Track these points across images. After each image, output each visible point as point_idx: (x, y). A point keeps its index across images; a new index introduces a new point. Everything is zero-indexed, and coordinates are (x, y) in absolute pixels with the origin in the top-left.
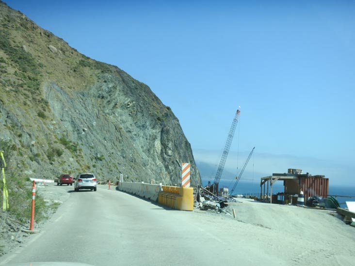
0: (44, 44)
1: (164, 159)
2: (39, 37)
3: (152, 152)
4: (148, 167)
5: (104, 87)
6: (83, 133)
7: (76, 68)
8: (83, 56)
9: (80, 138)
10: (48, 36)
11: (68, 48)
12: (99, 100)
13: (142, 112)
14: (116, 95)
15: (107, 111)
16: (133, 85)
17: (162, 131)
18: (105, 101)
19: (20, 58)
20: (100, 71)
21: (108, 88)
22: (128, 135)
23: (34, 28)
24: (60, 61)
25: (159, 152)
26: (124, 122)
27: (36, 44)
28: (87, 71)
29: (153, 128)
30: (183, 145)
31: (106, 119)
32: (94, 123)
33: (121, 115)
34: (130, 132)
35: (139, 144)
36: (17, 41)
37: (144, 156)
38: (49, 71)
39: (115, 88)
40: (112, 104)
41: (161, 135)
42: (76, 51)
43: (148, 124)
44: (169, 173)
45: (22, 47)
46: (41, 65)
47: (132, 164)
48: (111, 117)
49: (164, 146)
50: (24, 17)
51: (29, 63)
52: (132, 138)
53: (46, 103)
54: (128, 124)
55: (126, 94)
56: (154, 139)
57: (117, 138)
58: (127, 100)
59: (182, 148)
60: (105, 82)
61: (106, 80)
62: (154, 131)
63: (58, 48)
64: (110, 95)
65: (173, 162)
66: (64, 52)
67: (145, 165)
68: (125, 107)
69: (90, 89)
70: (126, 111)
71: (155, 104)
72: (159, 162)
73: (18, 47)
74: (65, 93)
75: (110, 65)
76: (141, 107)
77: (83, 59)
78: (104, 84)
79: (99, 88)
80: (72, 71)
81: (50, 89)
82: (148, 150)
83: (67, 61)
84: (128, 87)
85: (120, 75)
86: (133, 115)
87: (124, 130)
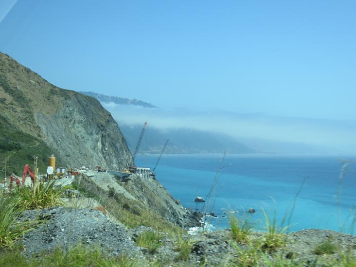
0: (26, 79)
1: (103, 153)
2: (22, 73)
3: (96, 149)
4: (94, 158)
5: (67, 111)
6: (59, 142)
7: (48, 97)
8: (52, 85)
9: (58, 145)
10: (28, 72)
11: (42, 80)
12: (65, 119)
13: (90, 125)
14: (75, 115)
15: (70, 126)
16: (85, 103)
17: (102, 136)
18: (69, 120)
19: (18, 98)
20: (64, 98)
21: (70, 111)
22: (82, 140)
23: (18, 66)
24: (38, 92)
25: (100, 149)
26: (80, 132)
27: (22, 81)
28: (56, 98)
29: (97, 134)
31: (69, 132)
32: (64, 135)
33: (78, 128)
34: (83, 138)
35: (89, 145)
36: (12, 83)
37: (92, 152)
38: (35, 104)
39: (73, 110)
40: (73, 122)
41: (102, 138)
42: (46, 81)
43: (94, 132)
44: (106, 160)
45: (16, 88)
46: (30, 100)
47: (85, 157)
48: (72, 129)
49: (103, 145)
50: (10, 59)
51: (24, 100)
52: (84, 142)
53: (40, 128)
54: (82, 133)
55: (80, 114)
56: (97, 141)
57: (76, 143)
58: (82, 118)
60: (68, 107)
61: (68, 105)
62: (98, 136)
63: (35, 81)
64: (71, 116)
65: (108, 154)
66: (39, 84)
67: (92, 157)
68: (80, 122)
69: (59, 113)
70: (81, 124)
71: (100, 113)
72: (100, 155)
74: (46, 118)
75: (69, 91)
76: (90, 122)
77: (52, 88)
78: (67, 108)
79: (64, 111)
80: (46, 100)
81: (38, 117)
82: (94, 148)
83: (42, 92)
84: (82, 106)
85: (76, 97)
86: (85, 127)
87: (80, 137)
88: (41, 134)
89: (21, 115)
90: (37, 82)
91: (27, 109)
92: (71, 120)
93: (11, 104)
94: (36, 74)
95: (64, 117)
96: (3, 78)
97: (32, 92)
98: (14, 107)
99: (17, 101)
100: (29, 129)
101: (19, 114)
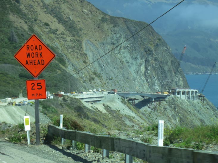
0: (79, 9)
1: (146, 76)
2: (76, 3)
3: (139, 73)
4: (136, 81)
5: (115, 38)
6: (104, 67)
7: (99, 25)
9: (102, 70)
12: (112, 45)
13: (135, 50)
14: (122, 41)
15: (116, 52)
17: (146, 61)
18: (115, 46)
19: (70, 28)
20: (112, 25)
21: (117, 37)
22: (127, 64)
25: (143, 72)
26: (125, 57)
27: (76, 11)
28: (106, 26)
29: (141, 59)
31: (115, 57)
32: (109, 61)
33: (124, 53)
34: (128, 62)
35: (132, 69)
36: (66, 13)
37: (135, 75)
38: (85, 32)
39: (120, 37)
40: (119, 48)
41: (145, 63)
43: (138, 57)
44: (148, 83)
45: (69, 18)
46: (81, 29)
47: (127, 80)
48: (118, 55)
49: (146, 68)
51: (75, 29)
52: (129, 66)
53: (86, 55)
54: (127, 58)
55: (127, 40)
56: (141, 65)
57: (121, 67)
58: (128, 44)
60: (115, 34)
61: (115, 32)
62: (141, 60)
63: (88, 11)
64: (118, 42)
65: (151, 77)
66: (92, 13)
67: (134, 80)
68: (126, 48)
69: (107, 40)
70: (127, 50)
72: (143, 78)
73: (67, 18)
74: (94, 45)
76: (135, 47)
77: (103, 16)
78: (115, 35)
79: (112, 38)
80: (97, 28)
81: (87, 44)
82: (137, 72)
83: (94, 20)
85: (126, 24)
86: (131, 52)
87: (125, 62)
88: (87, 61)
89: (70, 44)
90: (90, 11)
91: (76, 37)
92: (117, 47)
93: (62, 34)
95: (112, 44)
96: (58, 9)
97: (84, 21)
98: (65, 36)
99: (69, 30)
100: (76, 56)
101: (68, 42)
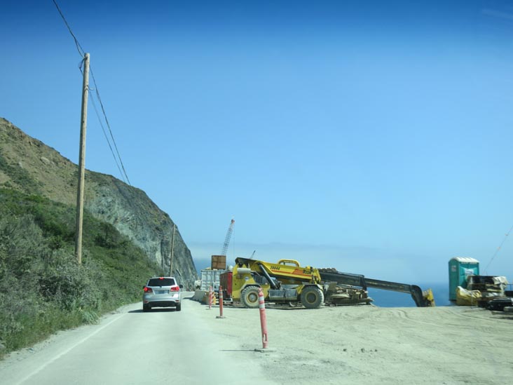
0: (35, 155)
2: (29, 147)
5: (103, 202)
7: (72, 181)
10: (38, 146)
11: (61, 159)
12: (100, 215)
13: (142, 225)
14: (116, 209)
16: (130, 194)
17: (162, 243)
18: (106, 216)
19: (20, 179)
20: (97, 184)
21: (107, 202)
23: (22, 137)
24: (54, 174)
27: (29, 157)
29: (153, 240)
30: (183, 253)
36: (11, 157)
38: (50, 189)
39: (113, 201)
40: (114, 219)
41: (161, 246)
42: (68, 160)
43: (148, 236)
45: (18, 164)
46: (41, 184)
49: (164, 256)
50: (10, 125)
51: (30, 182)
55: (125, 208)
56: (155, 251)
58: (127, 214)
59: (182, 256)
60: (104, 196)
61: (104, 194)
62: (154, 243)
63: (50, 159)
64: (110, 210)
65: (173, 272)
66: (57, 163)
68: (125, 220)
69: (90, 205)
70: (126, 224)
71: (152, 212)
73: (14, 164)
75: (105, 175)
76: (140, 220)
77: (77, 170)
78: (103, 198)
79: (99, 203)
80: (69, 186)
83: (61, 174)
84: (126, 197)
85: (116, 185)
86: (133, 228)
90: (54, 161)
92: (110, 217)
93: (6, 185)
94: (53, 148)
95: (99, 212)
97: (44, 173)
99: (18, 183)
